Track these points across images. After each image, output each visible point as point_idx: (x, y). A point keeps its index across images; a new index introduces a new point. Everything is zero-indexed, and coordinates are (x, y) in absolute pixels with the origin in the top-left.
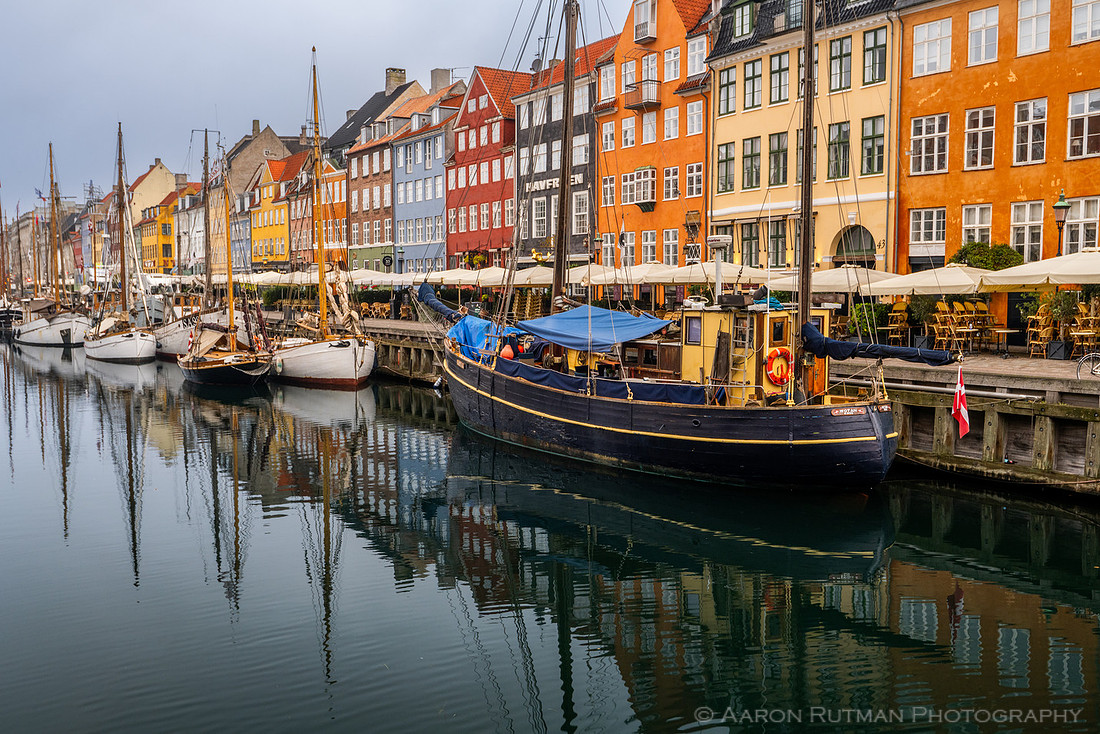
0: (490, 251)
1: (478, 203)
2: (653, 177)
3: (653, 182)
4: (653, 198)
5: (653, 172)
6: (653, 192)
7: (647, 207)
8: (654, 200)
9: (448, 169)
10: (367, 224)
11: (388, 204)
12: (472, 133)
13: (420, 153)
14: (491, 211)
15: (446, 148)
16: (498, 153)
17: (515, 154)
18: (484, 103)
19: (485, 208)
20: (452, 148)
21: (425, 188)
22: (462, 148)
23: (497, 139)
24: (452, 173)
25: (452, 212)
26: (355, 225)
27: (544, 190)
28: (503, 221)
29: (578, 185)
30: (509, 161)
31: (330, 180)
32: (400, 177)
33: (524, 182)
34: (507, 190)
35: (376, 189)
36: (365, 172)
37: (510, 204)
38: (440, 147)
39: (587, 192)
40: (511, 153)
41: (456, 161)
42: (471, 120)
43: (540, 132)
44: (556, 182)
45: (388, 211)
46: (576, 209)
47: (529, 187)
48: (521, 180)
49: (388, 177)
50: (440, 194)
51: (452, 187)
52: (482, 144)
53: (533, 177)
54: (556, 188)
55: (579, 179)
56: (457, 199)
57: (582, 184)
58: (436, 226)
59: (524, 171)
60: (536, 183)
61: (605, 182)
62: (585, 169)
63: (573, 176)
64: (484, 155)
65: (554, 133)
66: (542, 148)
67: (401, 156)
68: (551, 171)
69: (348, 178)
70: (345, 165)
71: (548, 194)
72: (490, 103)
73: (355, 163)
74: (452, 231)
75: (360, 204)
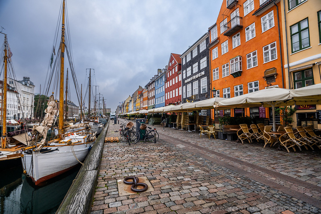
0: (175, 103)
1: (172, 90)
2: (240, 60)
3: (240, 62)
4: (241, 69)
5: (240, 58)
6: (241, 67)
7: (237, 75)
8: (242, 70)
9: (165, 83)
10: (151, 100)
11: (154, 95)
12: (171, 71)
13: (160, 81)
14: (175, 92)
15: (165, 78)
16: (177, 74)
17: (182, 73)
18: (173, 62)
19: (174, 91)
20: (166, 77)
21: (161, 89)
22: (168, 76)
23: (176, 71)
24: (166, 84)
25: (166, 94)
26: (149, 101)
27: (190, 81)
28: (179, 94)
29: (203, 76)
30: (180, 76)
31: (145, 92)
32: (156, 88)
33: (184, 81)
34: (179, 84)
35: (152, 92)
36: (151, 89)
37: (180, 88)
38: (164, 78)
39: (206, 77)
40: (180, 73)
41: (167, 81)
42: (170, 68)
43: (189, 63)
44: (194, 77)
45: (154, 97)
46: (202, 84)
47: (186, 81)
48: (183, 80)
49: (154, 88)
50: (164, 90)
51: (166, 87)
52: (173, 73)
53: (187, 78)
54: (195, 79)
55: (203, 73)
56: (167, 90)
57: (204, 75)
58: (163, 98)
59: (184, 77)
60: (188, 80)
61: (214, 71)
62: (205, 69)
63: (200, 73)
64: (173, 76)
65: (193, 61)
66: (190, 68)
67: (156, 83)
68: (193, 74)
69: (148, 91)
70: (148, 88)
71: (192, 82)
72: (175, 61)
73: (149, 88)
74: (166, 99)
75: (150, 96)
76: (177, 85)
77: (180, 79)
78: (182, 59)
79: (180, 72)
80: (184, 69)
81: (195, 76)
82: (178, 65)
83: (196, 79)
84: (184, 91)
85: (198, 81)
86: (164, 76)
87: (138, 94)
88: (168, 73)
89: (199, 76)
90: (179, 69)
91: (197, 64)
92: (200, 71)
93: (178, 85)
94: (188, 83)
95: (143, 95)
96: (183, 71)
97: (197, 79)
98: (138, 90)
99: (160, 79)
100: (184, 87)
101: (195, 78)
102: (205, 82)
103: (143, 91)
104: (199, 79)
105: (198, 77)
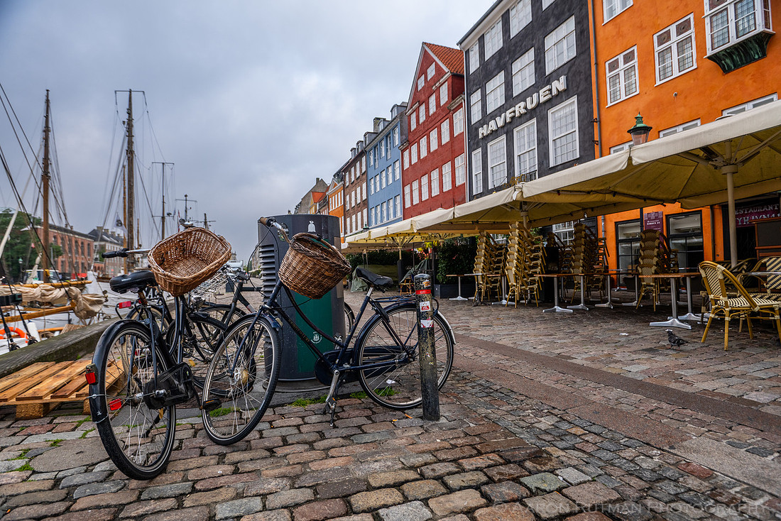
4: (767, 26)
8: (771, 31)
9: (402, 152)
10: (354, 217)
11: (364, 198)
12: (423, 108)
13: (383, 148)
14: (441, 175)
15: (402, 134)
16: (446, 113)
17: (465, 105)
18: (431, 72)
19: (435, 174)
20: (406, 132)
21: (387, 175)
22: (413, 127)
23: (444, 98)
24: (406, 153)
25: (407, 189)
26: (348, 220)
27: (502, 127)
28: (454, 181)
29: (557, 96)
30: (459, 117)
31: (335, 193)
32: (370, 175)
33: (477, 129)
34: (457, 147)
35: (359, 189)
36: (353, 179)
37: (460, 161)
38: (397, 136)
39: (575, 99)
40: (460, 106)
41: (408, 142)
42: (419, 97)
43: (494, 62)
44: (519, 108)
45: (365, 203)
46: (555, 131)
47: (483, 131)
48: (472, 129)
49: (364, 176)
50: (398, 176)
51: (407, 166)
52: (431, 112)
53: (487, 119)
54: (521, 115)
55: (559, 85)
56: (410, 176)
57: (565, 91)
58: (395, 205)
59: (476, 116)
60: (492, 122)
61: (614, 66)
62: (570, 68)
63: (548, 87)
64: (433, 123)
65: (514, 51)
66: (500, 78)
67: (372, 157)
68: (510, 100)
69: (344, 188)
70: (343, 179)
71: (508, 129)
72: (438, 68)
73: (347, 176)
74: (408, 205)
75: (350, 203)
76: (449, 152)
77: (460, 128)
78: (467, 52)
79: (458, 100)
80: (475, 88)
81: (522, 104)
82: (450, 80)
83: (528, 116)
84: (477, 169)
85: (534, 120)
86: (397, 130)
87: (312, 201)
88: (414, 117)
89: (542, 100)
90: (456, 91)
91: (530, 56)
92: (543, 79)
93: (453, 151)
94: (494, 134)
95: (328, 202)
96: (469, 95)
97: (529, 114)
98: (313, 191)
99: (383, 143)
100: (477, 154)
101: (523, 111)
102: (569, 118)
103: (327, 190)
104: (539, 113)
105: (539, 105)
